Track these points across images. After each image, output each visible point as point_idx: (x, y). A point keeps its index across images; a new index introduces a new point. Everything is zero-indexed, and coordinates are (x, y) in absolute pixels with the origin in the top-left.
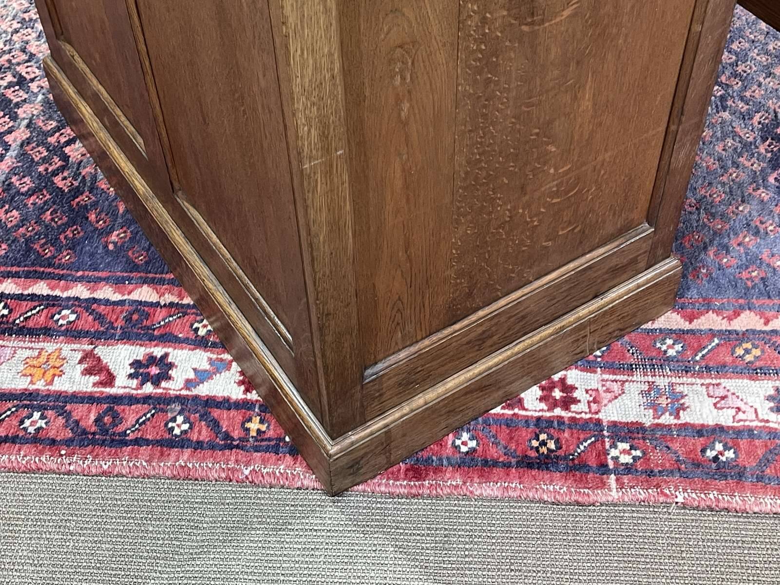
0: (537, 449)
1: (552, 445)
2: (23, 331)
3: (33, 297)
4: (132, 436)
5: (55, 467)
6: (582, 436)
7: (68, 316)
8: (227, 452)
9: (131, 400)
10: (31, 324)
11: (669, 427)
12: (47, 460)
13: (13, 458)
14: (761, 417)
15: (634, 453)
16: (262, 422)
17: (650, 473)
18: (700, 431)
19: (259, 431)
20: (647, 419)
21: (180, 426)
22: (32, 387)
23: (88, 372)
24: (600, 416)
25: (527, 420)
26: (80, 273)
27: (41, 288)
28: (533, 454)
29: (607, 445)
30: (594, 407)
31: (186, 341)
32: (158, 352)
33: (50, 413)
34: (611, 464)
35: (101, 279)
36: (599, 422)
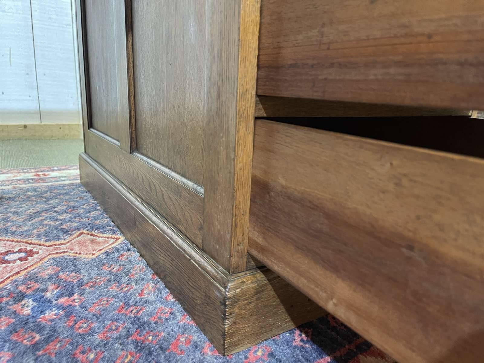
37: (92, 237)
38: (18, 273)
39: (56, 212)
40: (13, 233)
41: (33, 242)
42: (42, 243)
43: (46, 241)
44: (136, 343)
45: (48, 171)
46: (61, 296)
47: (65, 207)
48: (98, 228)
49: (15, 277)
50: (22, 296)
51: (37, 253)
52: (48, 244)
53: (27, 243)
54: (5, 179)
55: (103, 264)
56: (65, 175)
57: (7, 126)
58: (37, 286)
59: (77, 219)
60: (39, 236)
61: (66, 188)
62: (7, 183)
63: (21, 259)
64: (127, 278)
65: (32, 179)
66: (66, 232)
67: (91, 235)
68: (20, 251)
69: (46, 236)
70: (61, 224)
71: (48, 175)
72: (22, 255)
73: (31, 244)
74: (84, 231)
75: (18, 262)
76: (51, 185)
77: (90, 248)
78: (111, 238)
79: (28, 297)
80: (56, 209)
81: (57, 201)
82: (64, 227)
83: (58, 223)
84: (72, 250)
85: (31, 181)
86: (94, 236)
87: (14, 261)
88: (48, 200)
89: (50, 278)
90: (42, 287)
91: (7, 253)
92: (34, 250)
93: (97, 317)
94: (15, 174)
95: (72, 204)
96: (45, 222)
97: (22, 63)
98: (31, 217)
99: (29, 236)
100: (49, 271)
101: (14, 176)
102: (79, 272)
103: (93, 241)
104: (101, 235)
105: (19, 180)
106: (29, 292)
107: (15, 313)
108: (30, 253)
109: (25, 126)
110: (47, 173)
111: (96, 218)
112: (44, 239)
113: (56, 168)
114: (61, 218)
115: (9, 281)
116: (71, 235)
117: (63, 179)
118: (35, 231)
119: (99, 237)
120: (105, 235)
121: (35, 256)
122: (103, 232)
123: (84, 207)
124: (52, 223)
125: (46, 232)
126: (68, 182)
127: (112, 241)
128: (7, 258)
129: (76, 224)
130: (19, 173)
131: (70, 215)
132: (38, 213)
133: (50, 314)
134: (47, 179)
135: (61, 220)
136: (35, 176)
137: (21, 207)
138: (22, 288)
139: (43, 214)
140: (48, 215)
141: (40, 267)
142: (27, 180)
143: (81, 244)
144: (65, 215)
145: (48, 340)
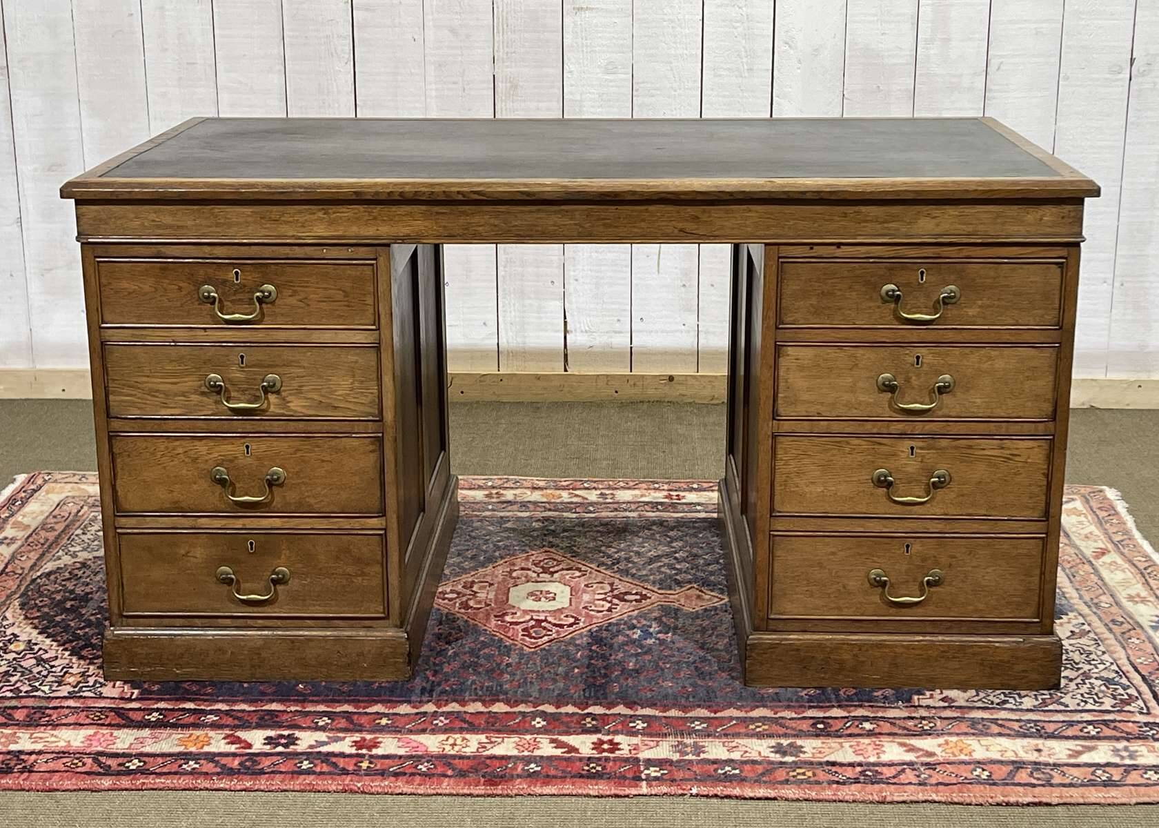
0: (588, 771)
1: (599, 768)
2: (174, 726)
3: (184, 709)
4: (270, 770)
5: (208, 786)
6: (623, 765)
7: (212, 718)
8: (344, 776)
9: (267, 755)
10: (181, 722)
11: (690, 761)
12: (202, 783)
13: (175, 781)
14: (762, 755)
15: (662, 772)
16: (371, 763)
17: (673, 781)
18: (715, 762)
19: (368, 767)
20: (676, 757)
21: (306, 765)
22: (186, 751)
23: (232, 743)
24: (638, 756)
25: (581, 759)
26: (220, 698)
27: (191, 705)
28: (584, 772)
29: (642, 768)
30: (633, 752)
31: (309, 728)
32: (286, 733)
33: (202, 762)
34: (643, 776)
35: (238, 701)
36: (637, 760)
37: (700, 593)
38: (633, 611)
39: (676, 558)
40: (633, 576)
41: (649, 587)
42: (655, 590)
43: (659, 589)
44: (696, 668)
45: (685, 490)
46: (660, 632)
47: (686, 554)
48: (708, 585)
49: (630, 613)
50: (634, 627)
51: (650, 598)
52: (660, 591)
53: (643, 587)
54: (629, 499)
55: (698, 618)
56: (702, 500)
57: (643, 376)
58: (645, 622)
59: (693, 572)
60: (654, 583)
61: (696, 525)
62: (633, 507)
63: (636, 600)
64: (711, 632)
65: (661, 504)
66: (679, 583)
67: (701, 591)
68: (636, 594)
69: (660, 584)
70: (676, 574)
71: (684, 497)
72: (638, 597)
73: (646, 589)
74: (695, 586)
75: (634, 603)
76: (682, 518)
77: (694, 603)
78: (717, 597)
79: (638, 628)
80: (677, 555)
81: (680, 544)
82: (678, 577)
83: (673, 572)
84: (678, 601)
85: (659, 507)
86: (702, 592)
87: (631, 601)
88: (672, 542)
89: (655, 619)
90: (648, 624)
91: (626, 593)
92: (648, 595)
93: (679, 649)
94: (644, 492)
95: (695, 551)
96: (663, 569)
97: (676, 268)
98: (651, 561)
99: (647, 581)
100: (656, 614)
101: (642, 496)
102: (677, 619)
103: (699, 597)
104: (709, 592)
105: (647, 503)
106: (638, 625)
107: (628, 635)
108: (645, 597)
109: (671, 378)
110: (682, 494)
111: (712, 573)
112: (658, 586)
113: (695, 486)
114: (678, 566)
115: (626, 615)
116: (682, 587)
117: (699, 508)
118: (651, 577)
119: (706, 594)
120: (712, 594)
121: (648, 600)
122: (712, 591)
123: (706, 557)
124: (668, 571)
125: (661, 580)
126: (703, 515)
127: (716, 600)
128: (626, 597)
129: (690, 577)
130: (649, 489)
131: (687, 565)
132: (658, 557)
133: (650, 641)
134: (679, 506)
135: (677, 569)
136: (666, 497)
137: (644, 547)
138: (635, 622)
139: (663, 559)
140: (666, 561)
141: (649, 610)
142: (655, 505)
143: (687, 597)
144: (683, 564)
145: (646, 653)
